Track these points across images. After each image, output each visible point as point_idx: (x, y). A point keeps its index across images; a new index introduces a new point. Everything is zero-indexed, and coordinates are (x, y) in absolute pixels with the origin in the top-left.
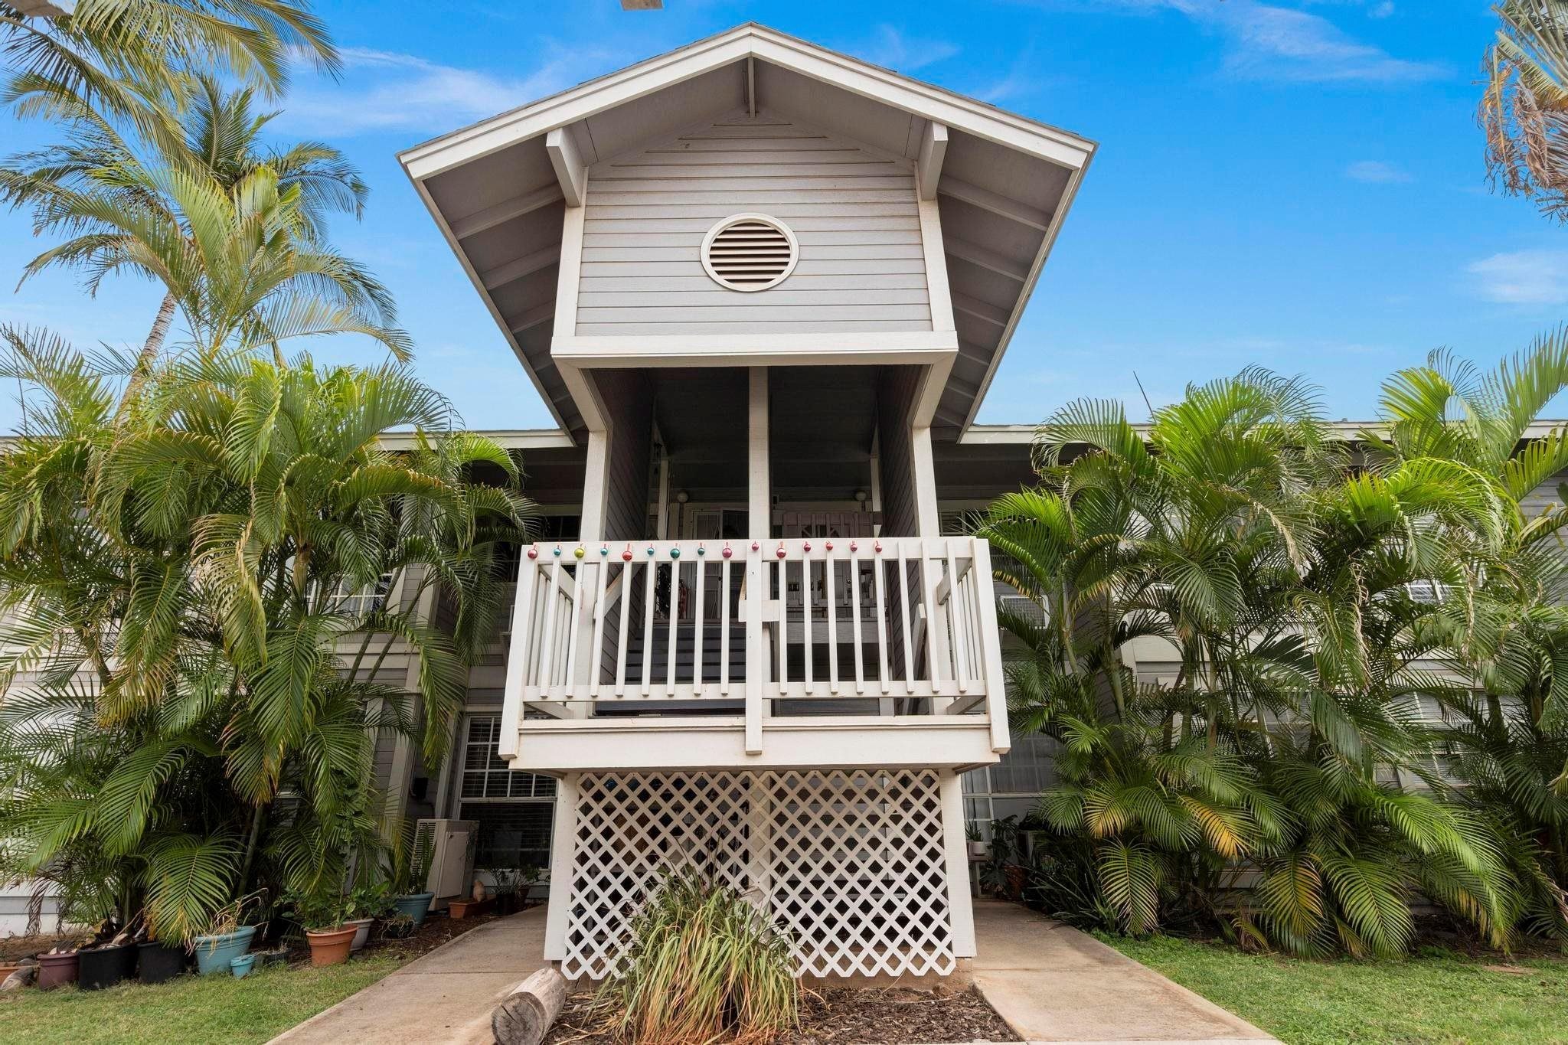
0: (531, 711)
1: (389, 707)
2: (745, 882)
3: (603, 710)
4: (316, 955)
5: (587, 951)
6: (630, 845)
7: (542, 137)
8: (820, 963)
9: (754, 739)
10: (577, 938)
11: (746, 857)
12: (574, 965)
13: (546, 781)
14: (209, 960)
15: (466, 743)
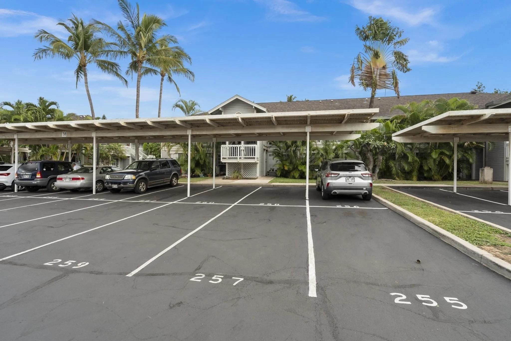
0: (223, 158)
1: (209, 154)
2: (241, 171)
3: (229, 158)
4: (209, 176)
5: (229, 175)
6: (232, 168)
7: (219, 109)
8: (246, 177)
9: (238, 160)
10: (228, 174)
11: (241, 169)
12: (228, 176)
13: (225, 163)
14: (201, 176)
15: (218, 158)
